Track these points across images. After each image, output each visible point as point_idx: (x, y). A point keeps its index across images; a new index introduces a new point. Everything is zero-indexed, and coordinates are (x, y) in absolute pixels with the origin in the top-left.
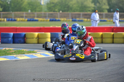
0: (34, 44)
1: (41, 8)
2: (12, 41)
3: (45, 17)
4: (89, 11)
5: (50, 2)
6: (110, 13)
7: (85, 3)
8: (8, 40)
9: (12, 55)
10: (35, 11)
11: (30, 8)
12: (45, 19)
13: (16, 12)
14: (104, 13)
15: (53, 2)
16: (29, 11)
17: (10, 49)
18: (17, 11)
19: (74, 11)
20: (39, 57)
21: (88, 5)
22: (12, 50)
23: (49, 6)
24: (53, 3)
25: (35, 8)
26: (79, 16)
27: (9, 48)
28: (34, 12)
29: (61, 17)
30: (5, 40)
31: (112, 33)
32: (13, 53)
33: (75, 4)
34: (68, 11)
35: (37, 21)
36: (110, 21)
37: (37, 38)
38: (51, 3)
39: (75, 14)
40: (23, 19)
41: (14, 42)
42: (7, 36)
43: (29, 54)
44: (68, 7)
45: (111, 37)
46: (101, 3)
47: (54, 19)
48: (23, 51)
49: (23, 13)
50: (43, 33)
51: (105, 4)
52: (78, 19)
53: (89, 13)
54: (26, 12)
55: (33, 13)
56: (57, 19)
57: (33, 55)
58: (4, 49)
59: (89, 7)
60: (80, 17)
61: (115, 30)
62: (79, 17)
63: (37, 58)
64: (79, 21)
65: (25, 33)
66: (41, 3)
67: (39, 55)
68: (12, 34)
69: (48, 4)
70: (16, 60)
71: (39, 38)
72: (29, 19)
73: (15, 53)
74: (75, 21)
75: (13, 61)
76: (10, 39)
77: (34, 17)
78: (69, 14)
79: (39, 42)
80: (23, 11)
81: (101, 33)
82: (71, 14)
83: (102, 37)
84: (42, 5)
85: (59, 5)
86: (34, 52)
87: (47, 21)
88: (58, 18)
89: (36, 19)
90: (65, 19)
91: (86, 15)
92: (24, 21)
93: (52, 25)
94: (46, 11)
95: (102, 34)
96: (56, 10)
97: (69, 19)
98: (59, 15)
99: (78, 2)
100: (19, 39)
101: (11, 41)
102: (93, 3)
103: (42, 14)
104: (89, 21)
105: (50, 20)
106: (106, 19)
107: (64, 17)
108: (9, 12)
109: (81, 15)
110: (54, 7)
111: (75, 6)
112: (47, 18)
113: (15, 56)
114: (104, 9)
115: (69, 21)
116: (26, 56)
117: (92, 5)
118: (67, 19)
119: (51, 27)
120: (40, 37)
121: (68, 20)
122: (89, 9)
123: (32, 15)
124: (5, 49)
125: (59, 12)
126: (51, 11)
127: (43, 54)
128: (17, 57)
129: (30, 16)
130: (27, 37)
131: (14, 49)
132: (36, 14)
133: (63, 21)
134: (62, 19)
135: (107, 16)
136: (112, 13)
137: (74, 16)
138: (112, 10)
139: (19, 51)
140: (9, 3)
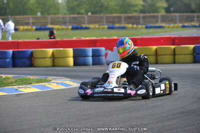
0: (47, 67)
1: (58, 9)
2: (11, 63)
3: (64, 23)
4: (136, 11)
6: (169, 15)
8: (5, 62)
9: (11, 86)
10: (49, 14)
11: (40, 10)
12: (64, 27)
13: (18, 17)
14: (159, 14)
16: (39, 14)
17: (8, 76)
19: (112, 13)
20: (55, 88)
21: (134, 3)
22: (12, 78)
23: (70, 6)
25: (49, 9)
26: (119, 20)
27: (6, 76)
28: (46, 15)
29: (90, 22)
31: (173, 47)
32: (12, 83)
34: (101, 12)
36: (169, 27)
37: (51, 58)
40: (29, 27)
41: (14, 66)
42: (3, 56)
43: (39, 84)
44: (102, 6)
45: (171, 52)
47: (79, 26)
48: (29, 79)
49: (29, 18)
50: (62, 49)
52: (117, 25)
53: (135, 14)
54: (34, 16)
55: (45, 18)
56: (84, 26)
57: (44, 86)
59: (136, 6)
60: (121, 21)
61: (177, 41)
62: (119, 22)
63: (52, 91)
64: (119, 28)
65: (32, 50)
67: (55, 84)
68: (11, 51)
69: (68, 2)
70: (18, 94)
71: (54, 58)
72: (38, 27)
73: (17, 82)
74: (113, 28)
75: (14, 96)
76: (8, 60)
77: (47, 23)
78: (103, 17)
79: (55, 64)
80: (28, 14)
81: (155, 47)
82: (107, 17)
83: (156, 53)
84: (59, 4)
85: (87, 2)
86: (46, 81)
87: (67, 29)
88: (85, 24)
89: (49, 26)
90: (97, 26)
91: (130, 18)
92: (31, 30)
93: (76, 36)
94: (65, 14)
95: (156, 49)
96: (82, 11)
97: (103, 25)
98: (86, 19)
100: (23, 60)
101: (9, 63)
103: (59, 18)
104: (136, 28)
105: (73, 29)
106: (163, 25)
107: (96, 22)
109: (123, 19)
110: (78, 6)
112: (68, 24)
113: (16, 87)
114: (159, 8)
115: (103, 28)
116: (34, 87)
117: (141, 3)
118: (99, 25)
119: (74, 38)
120: (56, 56)
121: (101, 27)
122: (136, 9)
123: (43, 21)
125: (87, 14)
126: (73, 13)
127: (62, 84)
128: (20, 89)
129: (41, 23)
130: (35, 55)
131: (14, 77)
132: (49, 18)
133: (94, 28)
134: (92, 26)
135: (164, 19)
136: (173, 14)
137: (110, 20)
138: (172, 9)
139: (22, 80)
140: (5, 2)
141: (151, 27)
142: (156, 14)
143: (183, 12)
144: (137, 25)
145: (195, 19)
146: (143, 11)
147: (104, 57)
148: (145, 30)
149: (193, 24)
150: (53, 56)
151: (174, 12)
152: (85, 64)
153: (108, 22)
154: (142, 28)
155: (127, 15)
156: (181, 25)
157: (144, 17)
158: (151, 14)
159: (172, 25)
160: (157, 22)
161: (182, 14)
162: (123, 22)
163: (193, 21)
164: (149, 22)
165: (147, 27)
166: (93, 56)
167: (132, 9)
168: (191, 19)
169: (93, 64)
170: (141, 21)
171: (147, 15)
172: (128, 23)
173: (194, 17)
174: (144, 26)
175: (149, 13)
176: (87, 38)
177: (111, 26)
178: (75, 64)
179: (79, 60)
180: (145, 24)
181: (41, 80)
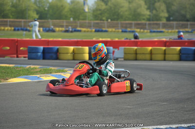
0: (68, 60)
1: (86, 16)
2: (42, 56)
3: (90, 27)
4: (144, 19)
6: (168, 23)
7: (139, 10)
8: (37, 55)
10: (79, 19)
11: (73, 16)
12: (89, 30)
13: (55, 21)
14: (161, 22)
16: (72, 19)
17: (36, 66)
18: (57, 19)
19: (125, 20)
21: (143, 13)
22: (38, 68)
23: (95, 14)
24: (100, 10)
26: (130, 25)
27: (34, 66)
28: (77, 21)
29: (109, 27)
30: (33, 55)
31: (164, 48)
32: (37, 72)
33: (126, 11)
34: (117, 19)
35: (80, 31)
36: (168, 32)
37: (72, 53)
38: (97, 10)
39: (126, 24)
42: (36, 51)
43: (57, 74)
44: (118, 15)
45: (163, 52)
46: (158, 9)
47: (100, 30)
48: (50, 70)
49: (63, 22)
51: (163, 11)
52: (129, 30)
53: (143, 22)
54: (67, 21)
55: (75, 22)
56: (104, 29)
57: (60, 75)
59: (144, 15)
61: (168, 44)
62: (130, 27)
64: (130, 32)
65: (58, 47)
66: (84, 10)
68: (42, 47)
69: (94, 11)
70: (39, 81)
71: (74, 54)
73: (40, 72)
74: (125, 32)
75: (35, 82)
76: (40, 54)
77: (76, 26)
78: (118, 23)
79: (75, 59)
80: (63, 19)
81: (150, 48)
82: (121, 23)
83: (151, 53)
85: (108, 12)
87: (91, 31)
88: (104, 27)
89: (78, 29)
90: (114, 30)
91: (139, 24)
94: (91, 20)
95: (151, 50)
96: (104, 18)
97: (118, 29)
98: (106, 24)
99: (130, 9)
101: (40, 56)
102: (149, 10)
103: (85, 23)
104: (143, 32)
105: (96, 31)
106: (164, 30)
107: (113, 27)
108: (46, 21)
109: (133, 25)
110: (101, 14)
111: (127, 13)
112: (92, 28)
113: (38, 76)
114: (161, 17)
115: (118, 32)
117: (148, 13)
118: (116, 29)
120: (76, 52)
121: (117, 30)
122: (144, 17)
123: (74, 24)
124: (30, 67)
125: (107, 20)
126: (96, 20)
128: (41, 77)
130: (60, 51)
131: (41, 67)
132: (78, 23)
133: (111, 31)
134: (110, 30)
135: (165, 26)
136: (172, 22)
137: (124, 26)
138: (171, 18)
139: (46, 70)
140: (46, 9)
141: (154, 32)
142: (158, 22)
143: (180, 21)
144: (144, 30)
145: (189, 26)
146: (149, 20)
147: (112, 54)
148: (149, 34)
149: (187, 30)
150: (74, 52)
151: (173, 20)
153: (122, 27)
154: (147, 32)
155: (136, 22)
156: (177, 30)
157: (150, 24)
159: (170, 31)
160: (159, 28)
161: (178, 22)
162: (133, 27)
163: (187, 27)
164: (153, 28)
165: (151, 32)
167: (141, 17)
168: (185, 26)
170: (147, 27)
171: (152, 22)
172: (137, 28)
173: (188, 25)
175: (153, 21)
177: (124, 30)
178: (90, 59)
180: (150, 29)
181: (60, 70)
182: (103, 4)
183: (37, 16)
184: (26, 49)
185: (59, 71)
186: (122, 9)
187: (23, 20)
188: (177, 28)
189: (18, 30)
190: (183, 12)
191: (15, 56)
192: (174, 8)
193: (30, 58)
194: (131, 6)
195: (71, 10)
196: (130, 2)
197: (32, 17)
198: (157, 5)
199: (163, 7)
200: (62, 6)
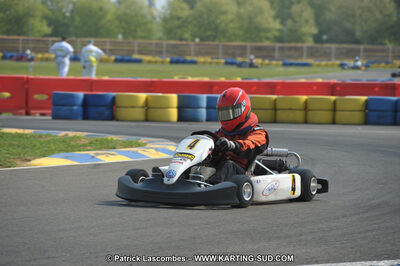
0: (137, 121)
1: (150, 31)
2: (80, 112)
3: (159, 53)
4: (268, 39)
5: (171, 14)
6: (319, 46)
7: (259, 19)
8: (72, 111)
9: (83, 150)
10: (134, 38)
11: (122, 31)
12: (158, 58)
14: (305, 45)
15: (180, 15)
16: (120, 37)
17: (79, 134)
19: (231, 41)
20: (153, 157)
21: (265, 26)
22: (84, 138)
23: (168, 26)
24: (179, 18)
25: (136, 31)
26: (243, 50)
27: (75, 133)
28: (131, 40)
29: (199, 53)
30: (64, 110)
31: (333, 98)
32: (84, 146)
33: (231, 21)
34: (214, 38)
35: (138, 61)
36: (319, 66)
37: (143, 107)
38: (173, 18)
39: (234, 47)
40: (105, 57)
41: (86, 117)
42: (68, 101)
43: (128, 149)
44: (216, 29)
45: (330, 107)
46: (297, 19)
47: (181, 59)
48: (112, 141)
49: (105, 42)
50: (160, 94)
51: (307, 22)
53: (267, 43)
54: (112, 40)
55: (129, 43)
56: (189, 58)
57: (136, 153)
58: (63, 133)
59: (268, 30)
60: (246, 54)
61: (338, 89)
62: (241, 55)
65: (114, 94)
67: (153, 151)
68: (81, 95)
69: (165, 20)
70: (95, 165)
71: (148, 108)
72: (119, 57)
73: (92, 145)
74: (232, 64)
75: (89, 166)
76: (75, 108)
77: (132, 51)
78: (218, 46)
79: (149, 119)
80: (102, 37)
81: (304, 98)
82: (224, 46)
83: (306, 107)
86: (139, 145)
87: (162, 62)
88: (190, 55)
89: (136, 56)
90: (209, 60)
91: (259, 49)
92: (107, 61)
93: (179, 74)
94: (160, 39)
95: (306, 102)
96: (186, 36)
97: (218, 58)
98: (192, 48)
99: (239, 17)
100: (100, 109)
101: (77, 112)
102: (278, 21)
103: (151, 44)
104: (269, 65)
105: (172, 62)
106: (310, 61)
107: (207, 54)
109: (248, 50)
110: (179, 27)
111: (231, 25)
112: (164, 55)
113: (92, 153)
114: (304, 35)
115: (218, 63)
116: (121, 153)
117: (276, 25)
118: (213, 58)
119: (176, 79)
120: (151, 104)
121: (216, 61)
122: (269, 35)
123: (127, 47)
124: (67, 135)
125: (193, 40)
127: (164, 151)
128: (98, 157)
129: (123, 50)
130: (118, 103)
131: (88, 135)
132: (136, 45)
133: (204, 63)
134: (201, 59)
135: (312, 53)
136: (328, 45)
137: (230, 51)
138: (325, 37)
139: (101, 141)
140: (68, 14)
141: (291, 65)
142: (299, 45)
143: (342, 42)
144: (270, 60)
145: (362, 54)
148: (282, 69)
150: (147, 105)
151: (328, 41)
152: (195, 119)
153: (226, 54)
156: (338, 62)
157: (281, 49)
158: (293, 44)
159: (324, 63)
160: (300, 56)
161: (340, 46)
164: (289, 57)
165: (285, 65)
166: (208, 108)
167: (263, 34)
168: (352, 54)
169: (208, 120)
170: (277, 54)
171: (287, 45)
173: (359, 51)
174: (280, 63)
175: (290, 42)
176: (196, 79)
177: (230, 61)
178: (181, 118)
179: (186, 113)
180: (282, 60)
181: (131, 142)
182: (185, 6)
183: (47, 30)
184: (44, 97)
185: (130, 145)
186: (223, 17)
187: (21, 38)
188: (337, 58)
189: (11, 58)
190: (348, 25)
191: (23, 111)
192: (330, 16)
193: (55, 117)
194: (242, 10)
195: (119, 18)
196: (239, 4)
197: (39, 31)
198: (295, 9)
199: (308, 14)
200: (101, 9)
